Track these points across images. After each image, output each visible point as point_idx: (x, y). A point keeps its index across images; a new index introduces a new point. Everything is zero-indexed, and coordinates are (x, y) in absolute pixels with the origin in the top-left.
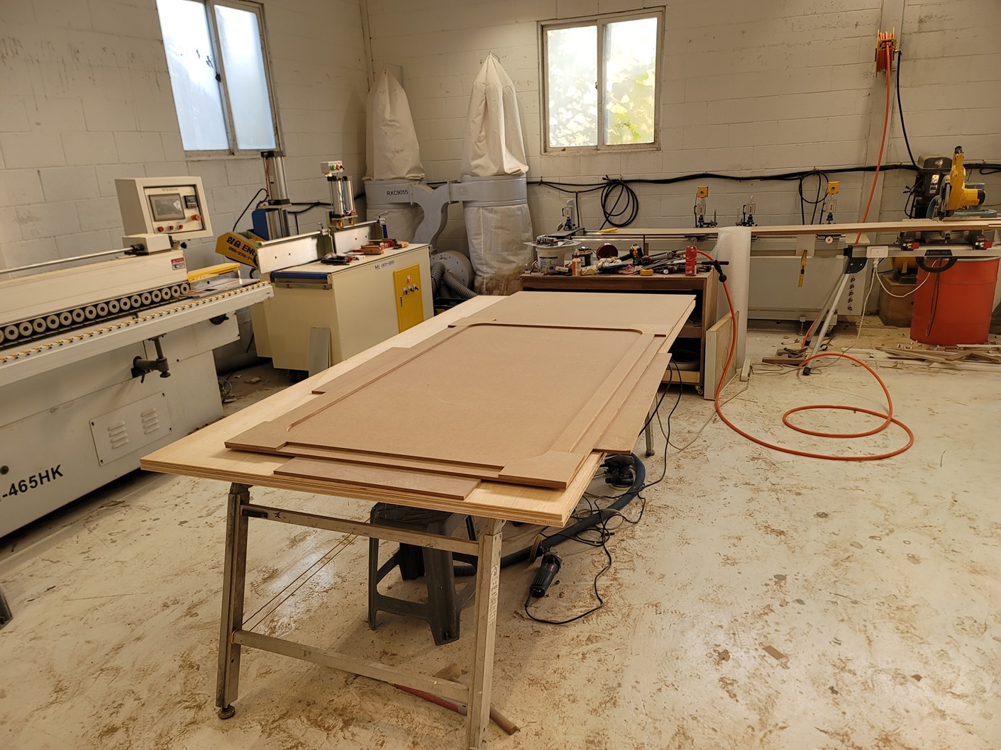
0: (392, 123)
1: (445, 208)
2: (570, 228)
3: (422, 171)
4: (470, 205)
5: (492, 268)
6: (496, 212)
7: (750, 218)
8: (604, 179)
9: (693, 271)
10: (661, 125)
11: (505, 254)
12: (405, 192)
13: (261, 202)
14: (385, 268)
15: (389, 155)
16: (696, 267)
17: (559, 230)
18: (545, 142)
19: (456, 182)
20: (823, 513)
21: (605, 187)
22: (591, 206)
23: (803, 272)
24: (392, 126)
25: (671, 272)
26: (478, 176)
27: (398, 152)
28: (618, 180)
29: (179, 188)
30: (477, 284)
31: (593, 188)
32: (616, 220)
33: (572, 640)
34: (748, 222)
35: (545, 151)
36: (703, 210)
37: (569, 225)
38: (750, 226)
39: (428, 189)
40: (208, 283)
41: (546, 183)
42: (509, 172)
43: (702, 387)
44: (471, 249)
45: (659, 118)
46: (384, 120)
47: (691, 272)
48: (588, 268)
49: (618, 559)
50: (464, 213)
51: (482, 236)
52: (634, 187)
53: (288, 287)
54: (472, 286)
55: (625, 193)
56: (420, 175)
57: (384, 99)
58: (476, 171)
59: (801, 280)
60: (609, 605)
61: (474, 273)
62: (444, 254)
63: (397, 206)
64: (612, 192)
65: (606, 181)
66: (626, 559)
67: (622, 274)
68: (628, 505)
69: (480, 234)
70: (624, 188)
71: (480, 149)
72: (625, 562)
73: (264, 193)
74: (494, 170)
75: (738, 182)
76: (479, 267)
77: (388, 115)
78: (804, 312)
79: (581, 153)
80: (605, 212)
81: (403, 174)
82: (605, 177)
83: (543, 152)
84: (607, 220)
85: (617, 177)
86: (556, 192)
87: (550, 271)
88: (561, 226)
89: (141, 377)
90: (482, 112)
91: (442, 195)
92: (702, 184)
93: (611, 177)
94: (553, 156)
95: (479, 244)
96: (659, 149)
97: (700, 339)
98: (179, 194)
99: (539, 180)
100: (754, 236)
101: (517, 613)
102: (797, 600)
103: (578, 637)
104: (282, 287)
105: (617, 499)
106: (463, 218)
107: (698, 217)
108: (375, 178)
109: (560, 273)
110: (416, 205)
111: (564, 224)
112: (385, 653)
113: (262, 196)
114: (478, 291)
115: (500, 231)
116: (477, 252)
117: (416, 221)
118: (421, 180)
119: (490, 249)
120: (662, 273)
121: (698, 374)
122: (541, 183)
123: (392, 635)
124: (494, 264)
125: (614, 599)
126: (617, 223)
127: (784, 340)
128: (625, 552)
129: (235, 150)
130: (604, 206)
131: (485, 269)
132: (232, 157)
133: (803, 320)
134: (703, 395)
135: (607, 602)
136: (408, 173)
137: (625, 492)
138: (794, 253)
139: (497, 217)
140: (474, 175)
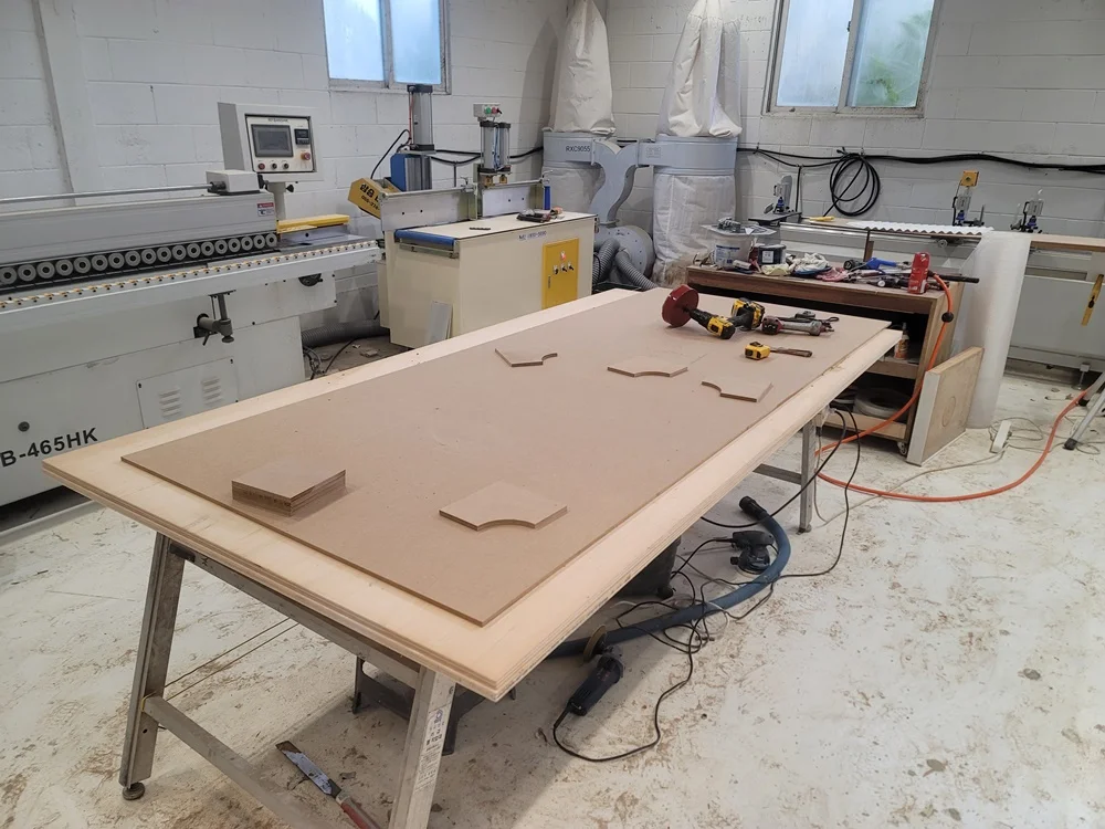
0: (582, 63)
1: (631, 173)
2: (781, 211)
3: (613, 125)
4: (662, 171)
5: (676, 251)
6: (691, 183)
7: (1033, 220)
8: (838, 151)
9: (919, 288)
10: (929, 83)
11: (694, 236)
12: (588, 148)
13: (402, 146)
14: (532, 239)
15: (574, 102)
16: (924, 282)
17: (766, 212)
18: (770, 99)
19: (649, 141)
20: (1034, 672)
21: (838, 163)
22: (816, 187)
23: (1091, 304)
24: (582, 66)
25: (889, 284)
26: (675, 135)
27: (585, 99)
28: (857, 154)
29: (289, 120)
30: (655, 270)
31: (821, 163)
32: (846, 207)
33: (598, 794)
34: (1026, 227)
35: (768, 110)
36: (966, 204)
37: (781, 207)
38: (1031, 231)
39: (616, 149)
40: (307, 235)
41: (763, 152)
42: (716, 134)
43: (907, 445)
44: (655, 226)
45: (928, 74)
46: (575, 58)
47: (915, 288)
48: (777, 266)
49: (706, 680)
50: (654, 181)
51: (670, 211)
52: (876, 165)
53: (413, 250)
54: (649, 274)
55: (864, 172)
56: (609, 130)
57: (579, 31)
58: (674, 129)
59: (1088, 315)
60: (668, 750)
61: (654, 256)
62: (621, 229)
63: (576, 166)
64: (848, 170)
65: (840, 155)
66: (718, 681)
67: (821, 279)
68: (748, 600)
69: (668, 209)
70: (864, 167)
71: (682, 101)
72: (714, 687)
73: (406, 135)
74: (696, 129)
75: (1027, 169)
76: (662, 249)
77: (579, 53)
78: (1087, 360)
79: (815, 115)
80: (833, 196)
81: (588, 128)
82: (841, 149)
83: (765, 110)
84: (835, 205)
85: (858, 151)
86: (774, 164)
87: (727, 265)
88: (770, 208)
89: (204, 338)
90: (693, 54)
91: (629, 156)
92: (970, 168)
93: (848, 151)
94: (778, 118)
95: (665, 220)
96: (921, 117)
97: (914, 381)
98: (289, 127)
99: (754, 147)
100: (1034, 247)
101: (541, 732)
102: (950, 810)
103: (607, 791)
104: (406, 249)
105: (737, 587)
106: (652, 187)
107: (958, 212)
108: (556, 128)
109: (738, 269)
110: (598, 166)
111: (774, 206)
112: (354, 751)
113: (404, 139)
114: (655, 278)
115: (692, 207)
116: (661, 231)
117: (597, 185)
118: (609, 136)
119: (677, 229)
120: (876, 285)
121: (904, 427)
122: (757, 151)
123: (373, 726)
124: (681, 247)
125: (679, 741)
126: (847, 210)
127: (1051, 394)
128: (719, 671)
129: (391, 83)
130: (832, 188)
131: (667, 252)
132: (386, 90)
133: (1085, 369)
134: (906, 456)
135: (667, 745)
136: (595, 125)
137: (751, 580)
138: (1083, 276)
139: (691, 189)
140: (671, 134)
